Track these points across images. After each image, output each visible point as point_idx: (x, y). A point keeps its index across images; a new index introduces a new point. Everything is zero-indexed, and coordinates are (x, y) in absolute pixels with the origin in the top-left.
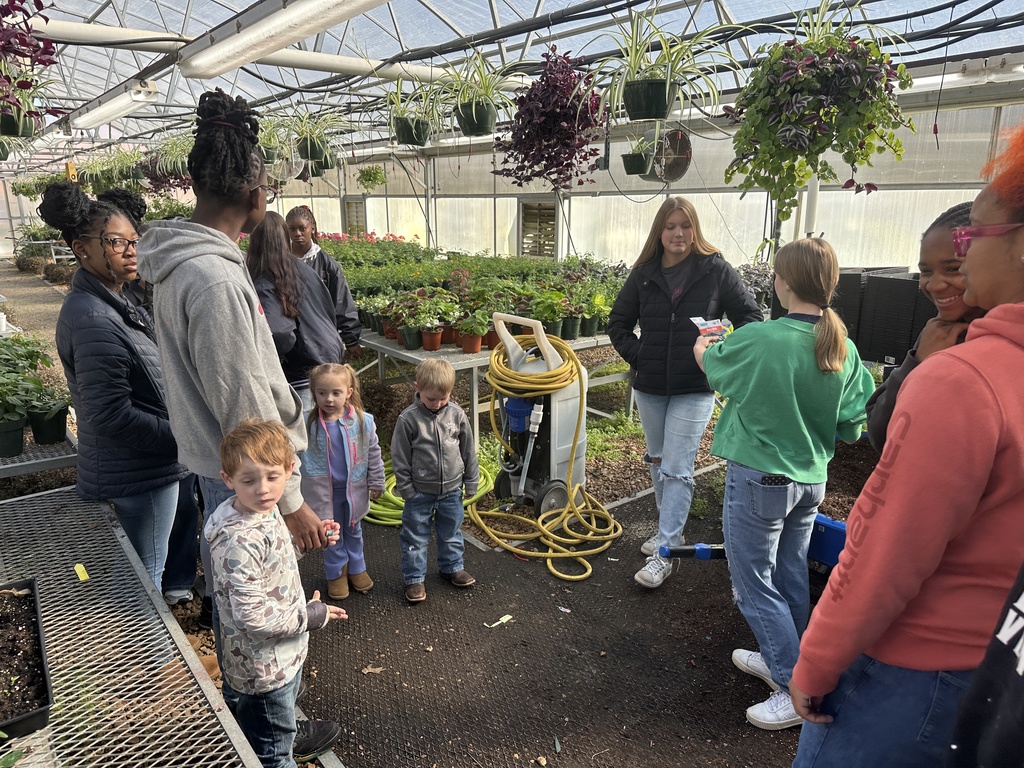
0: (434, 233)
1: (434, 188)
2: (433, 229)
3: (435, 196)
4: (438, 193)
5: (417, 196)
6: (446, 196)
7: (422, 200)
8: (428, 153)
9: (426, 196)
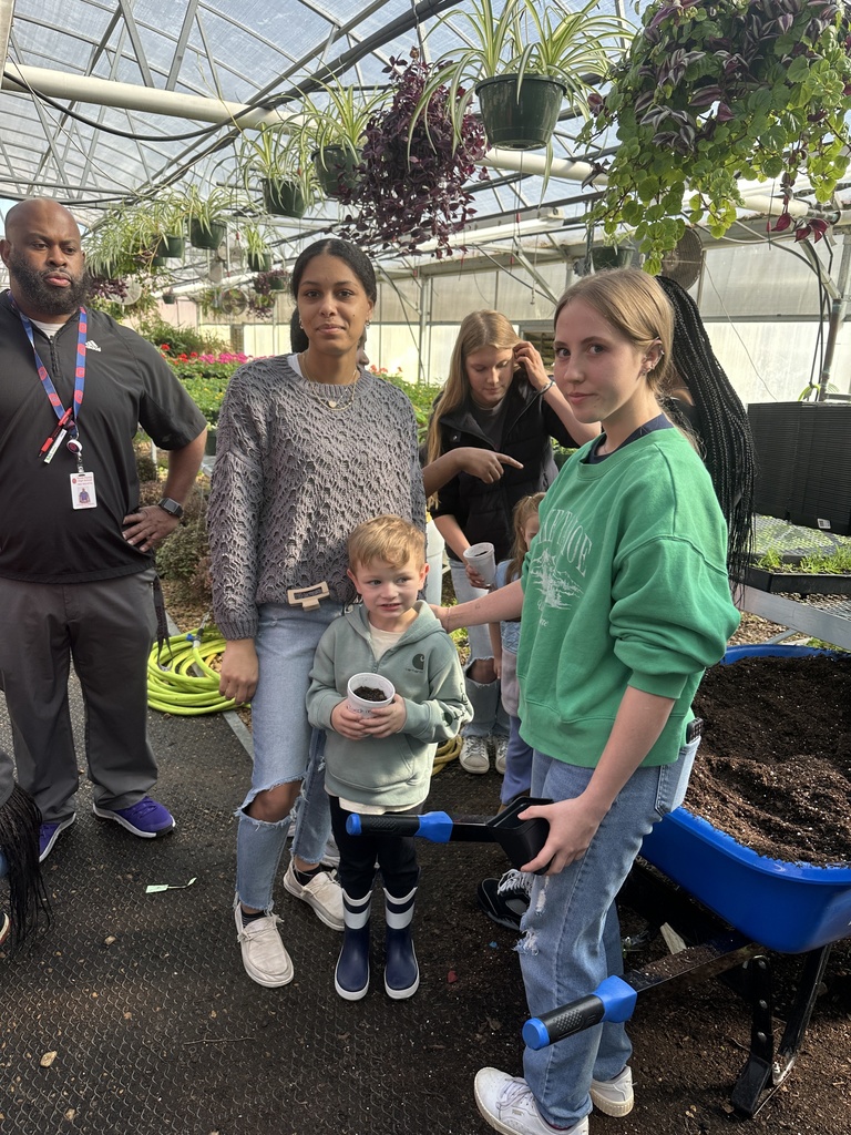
0: (426, 367)
1: (430, 314)
2: (425, 362)
3: (431, 323)
4: (433, 320)
5: (408, 323)
6: (441, 323)
7: (416, 329)
8: (425, 271)
9: (420, 323)
